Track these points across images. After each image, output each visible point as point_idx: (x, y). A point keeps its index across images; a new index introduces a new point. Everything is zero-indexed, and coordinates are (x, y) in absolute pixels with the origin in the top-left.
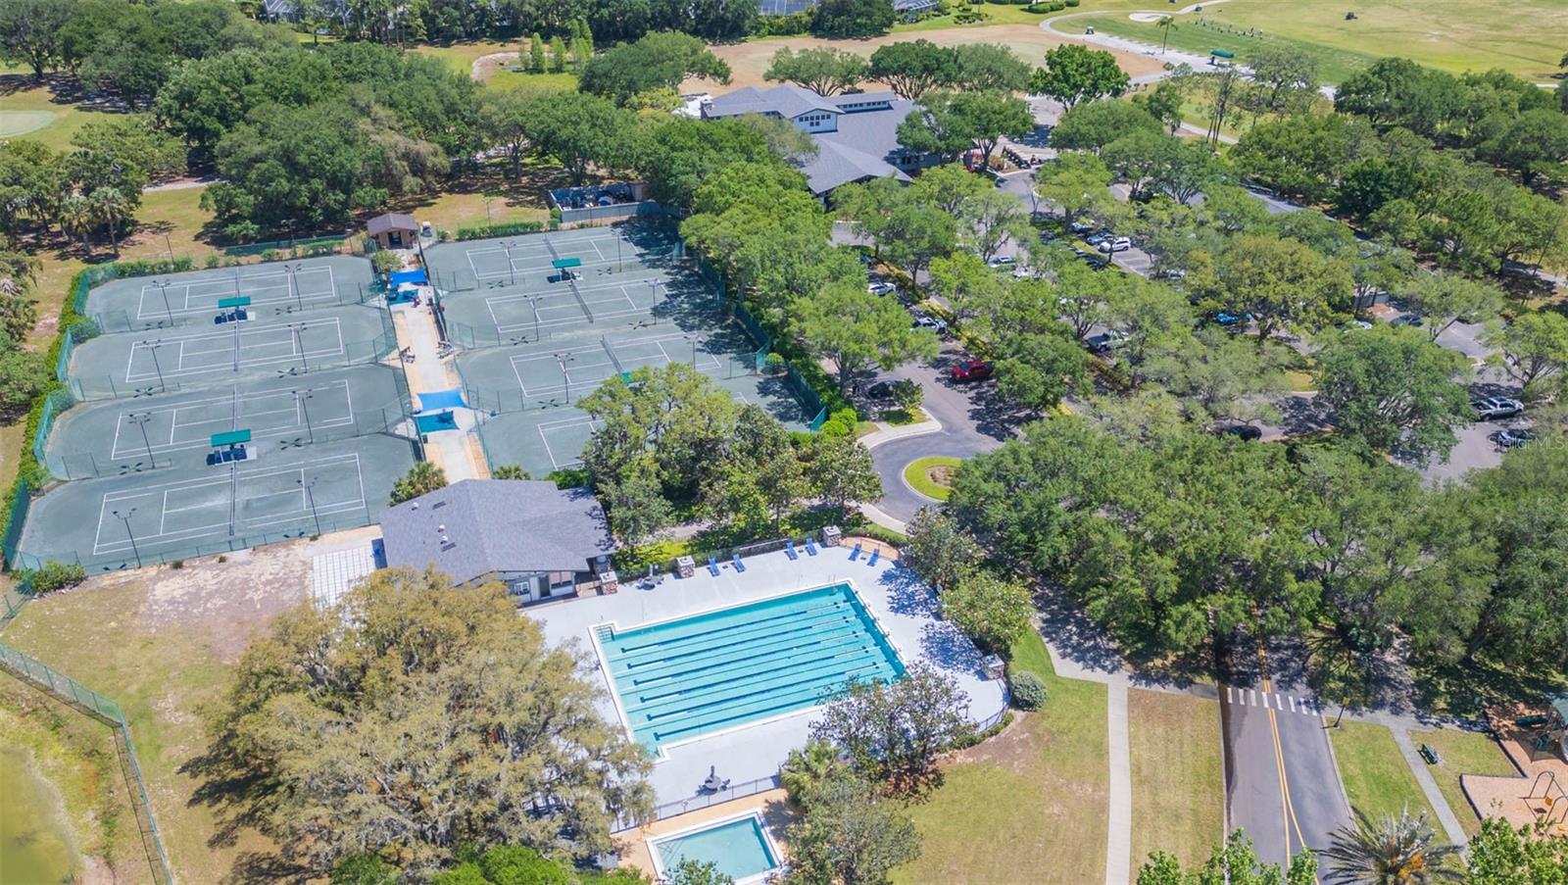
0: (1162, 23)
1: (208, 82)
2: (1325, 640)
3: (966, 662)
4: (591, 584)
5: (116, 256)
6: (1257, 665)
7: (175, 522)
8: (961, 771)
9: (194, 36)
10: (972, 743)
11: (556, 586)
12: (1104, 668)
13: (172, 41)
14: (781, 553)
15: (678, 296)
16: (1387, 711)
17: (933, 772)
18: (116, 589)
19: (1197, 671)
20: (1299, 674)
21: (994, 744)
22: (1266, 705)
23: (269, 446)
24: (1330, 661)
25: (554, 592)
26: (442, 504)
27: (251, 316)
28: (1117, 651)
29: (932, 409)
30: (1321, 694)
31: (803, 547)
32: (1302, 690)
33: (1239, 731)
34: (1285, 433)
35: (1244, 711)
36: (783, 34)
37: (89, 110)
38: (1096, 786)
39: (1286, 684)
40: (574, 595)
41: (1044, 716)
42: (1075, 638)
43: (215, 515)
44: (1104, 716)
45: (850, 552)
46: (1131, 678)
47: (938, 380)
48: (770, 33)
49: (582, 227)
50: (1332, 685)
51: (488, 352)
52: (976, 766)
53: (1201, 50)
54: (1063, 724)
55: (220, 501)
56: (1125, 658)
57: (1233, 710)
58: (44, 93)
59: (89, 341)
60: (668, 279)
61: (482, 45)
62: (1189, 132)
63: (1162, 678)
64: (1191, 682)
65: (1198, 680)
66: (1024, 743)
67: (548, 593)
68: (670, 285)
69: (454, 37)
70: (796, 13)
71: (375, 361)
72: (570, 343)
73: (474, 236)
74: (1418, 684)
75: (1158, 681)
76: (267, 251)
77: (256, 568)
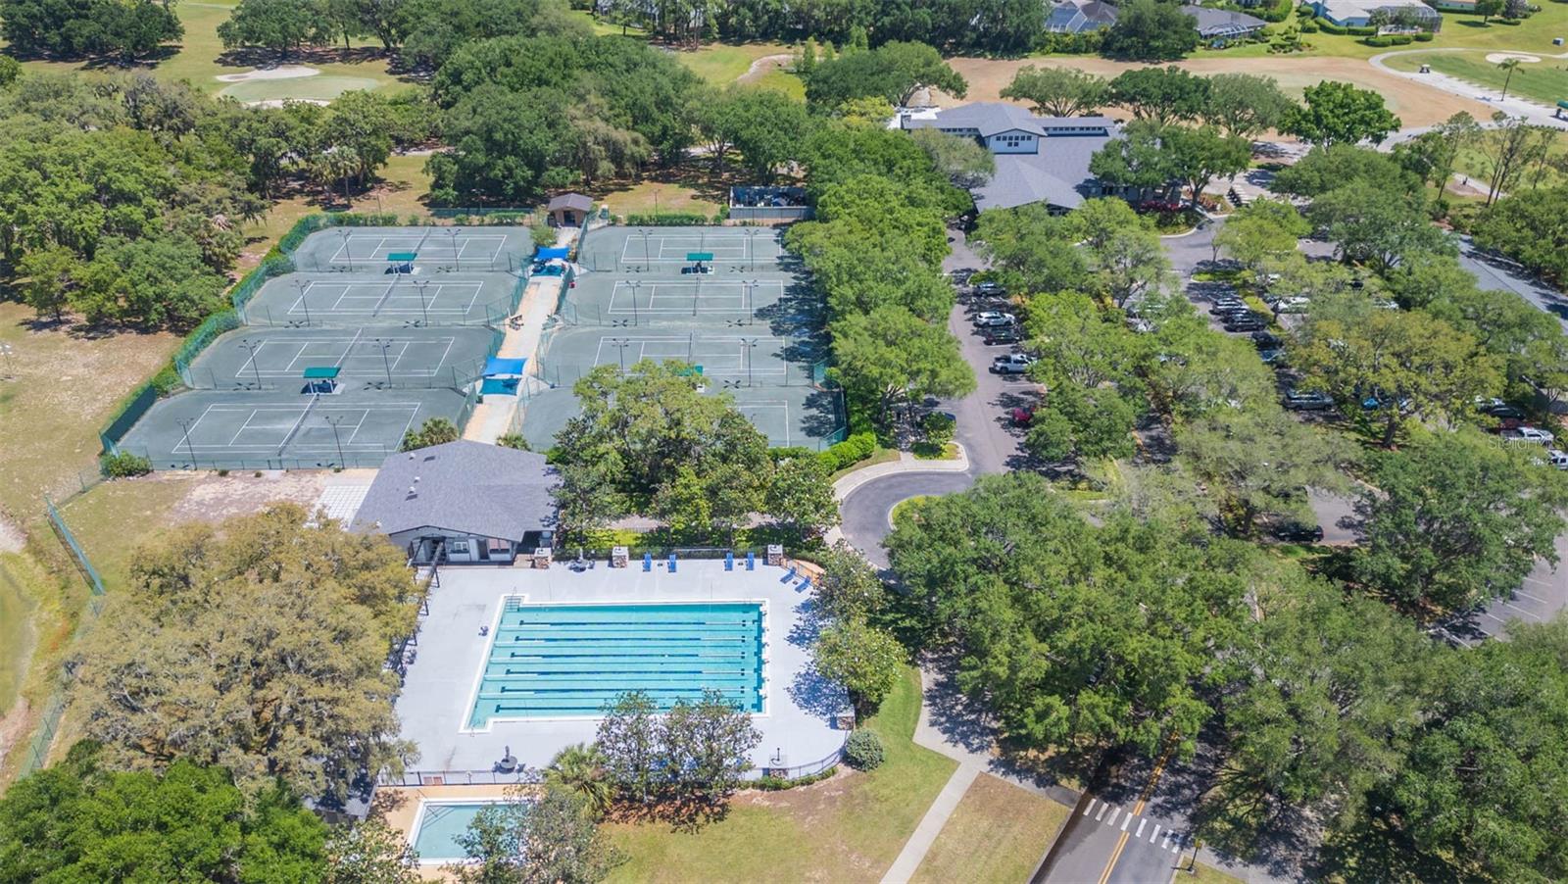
0: (1505, 66)
1: (472, 63)
2: (1242, 774)
3: (828, 706)
4: (528, 556)
5: (348, 207)
6: (1145, 782)
7: (249, 437)
8: (750, 812)
9: (505, 22)
10: (777, 787)
11: (494, 551)
12: (968, 745)
13: (485, 26)
14: (721, 562)
15: (790, 300)
16: (1265, 869)
17: (723, 806)
18: (170, 483)
19: (1069, 772)
20: (1186, 804)
21: (804, 793)
22: (1124, 828)
23: (356, 384)
24: (1232, 800)
25: (493, 557)
26: (432, 458)
27: (416, 271)
28: (994, 732)
29: (970, 447)
30: (1197, 832)
31: (744, 560)
32: (1179, 821)
33: (1074, 847)
34: (1357, 541)
35: (1094, 826)
36: (1068, 52)
37: (407, 81)
38: (877, 862)
39: (1162, 812)
40: (510, 563)
41: (872, 779)
42: (959, 708)
43: (277, 436)
44: (933, 796)
45: (786, 573)
46: (991, 762)
47: (999, 419)
48: (1055, 51)
49: (744, 224)
50: (1217, 825)
51: (588, 329)
52: (768, 811)
53: (1549, 100)
54: (885, 792)
55: (289, 426)
56: (998, 741)
57: (1083, 823)
58: (384, 64)
59: (283, 277)
60: (791, 283)
61: (770, 46)
62: (1474, 190)
63: (1024, 772)
64: (1055, 783)
65: (1064, 782)
66: (831, 801)
67: (487, 557)
68: (789, 289)
69: (748, 37)
70: (1087, 32)
71: (487, 325)
72: (664, 332)
73: (642, 223)
74: (1325, 850)
75: (1018, 773)
76: (460, 216)
77: (280, 487)
